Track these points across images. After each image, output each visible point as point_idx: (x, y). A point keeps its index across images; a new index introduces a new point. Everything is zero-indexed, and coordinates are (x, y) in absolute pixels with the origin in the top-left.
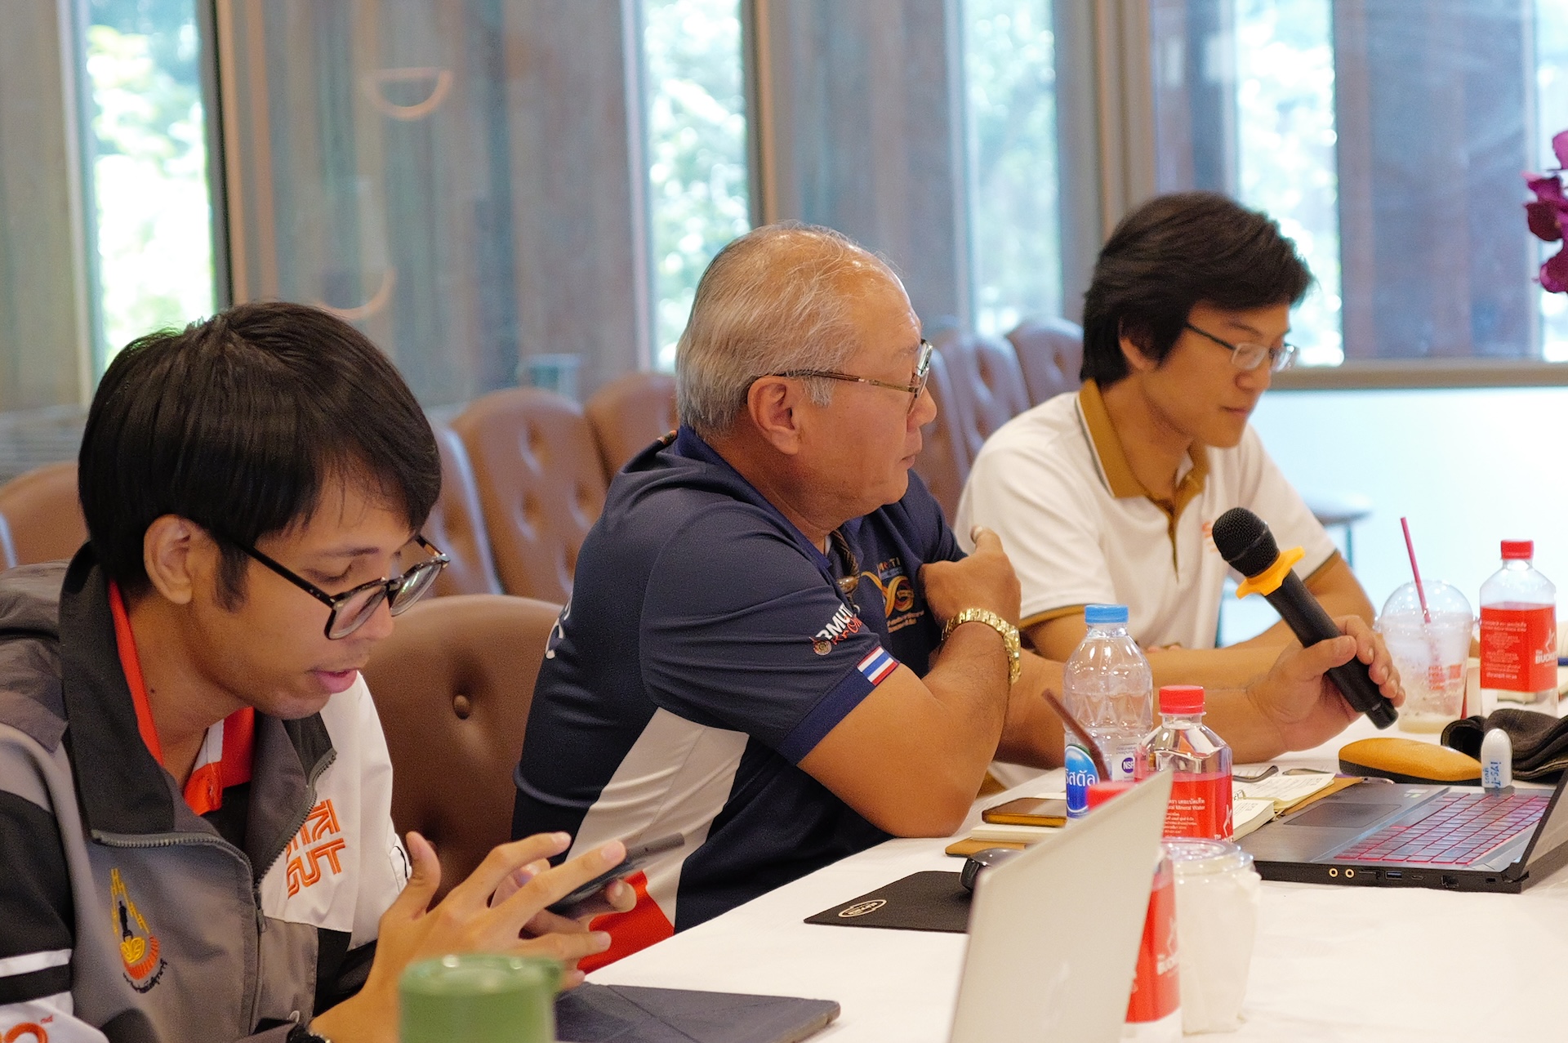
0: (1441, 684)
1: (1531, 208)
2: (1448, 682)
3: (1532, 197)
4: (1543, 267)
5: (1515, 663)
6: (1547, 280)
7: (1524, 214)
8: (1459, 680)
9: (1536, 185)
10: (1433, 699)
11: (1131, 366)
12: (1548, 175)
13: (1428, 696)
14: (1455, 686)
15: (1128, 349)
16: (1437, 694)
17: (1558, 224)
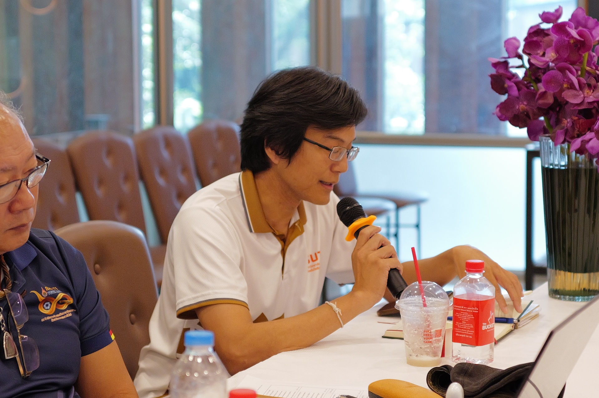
0: (430, 340)
1: (492, 76)
2: (434, 339)
3: (493, 71)
4: (498, 107)
5: (471, 329)
6: (499, 114)
7: (489, 79)
8: (441, 337)
9: (495, 65)
10: (426, 348)
11: (272, 163)
12: (503, 60)
13: (423, 347)
14: (439, 341)
15: (270, 153)
16: (428, 345)
17: (506, 85)
